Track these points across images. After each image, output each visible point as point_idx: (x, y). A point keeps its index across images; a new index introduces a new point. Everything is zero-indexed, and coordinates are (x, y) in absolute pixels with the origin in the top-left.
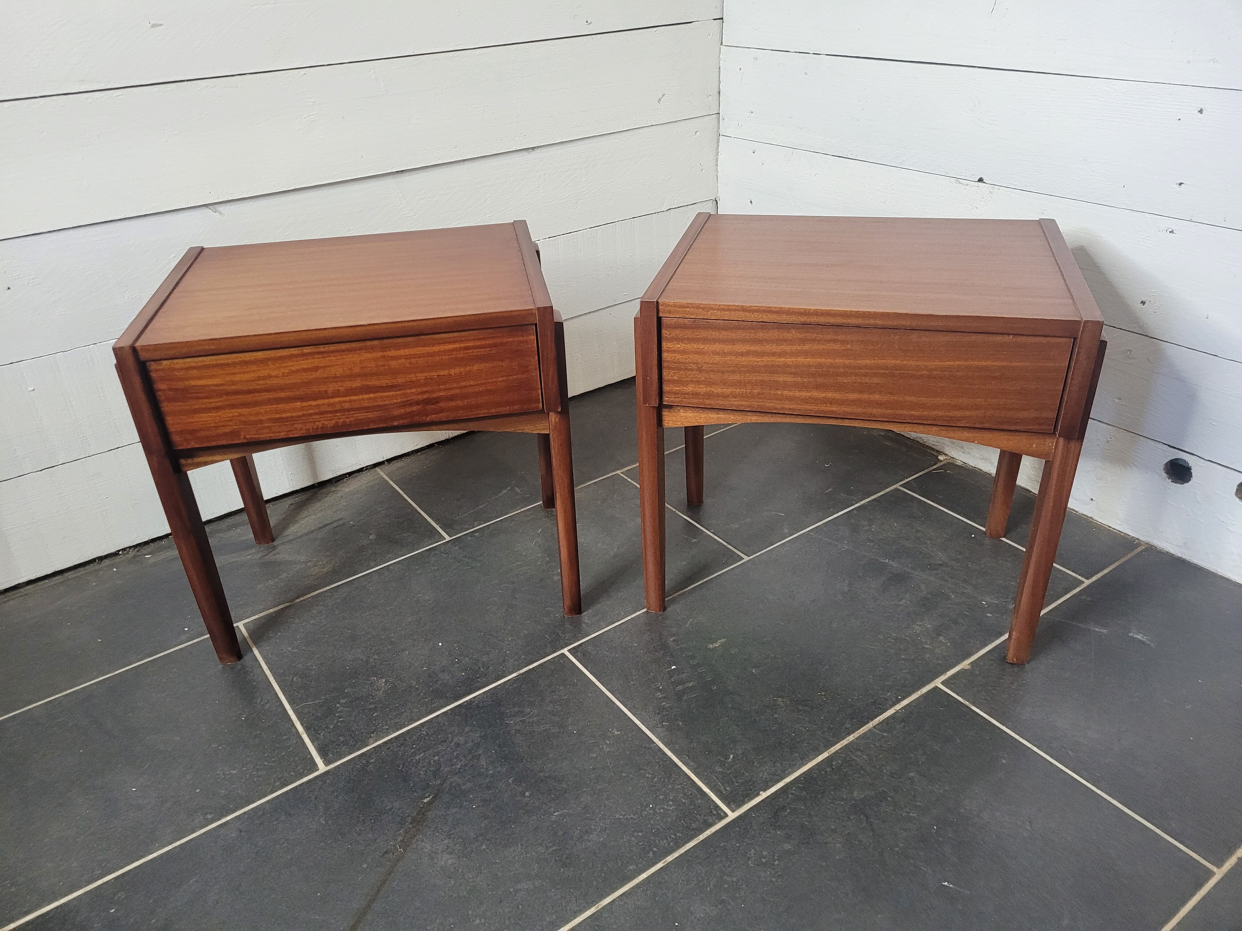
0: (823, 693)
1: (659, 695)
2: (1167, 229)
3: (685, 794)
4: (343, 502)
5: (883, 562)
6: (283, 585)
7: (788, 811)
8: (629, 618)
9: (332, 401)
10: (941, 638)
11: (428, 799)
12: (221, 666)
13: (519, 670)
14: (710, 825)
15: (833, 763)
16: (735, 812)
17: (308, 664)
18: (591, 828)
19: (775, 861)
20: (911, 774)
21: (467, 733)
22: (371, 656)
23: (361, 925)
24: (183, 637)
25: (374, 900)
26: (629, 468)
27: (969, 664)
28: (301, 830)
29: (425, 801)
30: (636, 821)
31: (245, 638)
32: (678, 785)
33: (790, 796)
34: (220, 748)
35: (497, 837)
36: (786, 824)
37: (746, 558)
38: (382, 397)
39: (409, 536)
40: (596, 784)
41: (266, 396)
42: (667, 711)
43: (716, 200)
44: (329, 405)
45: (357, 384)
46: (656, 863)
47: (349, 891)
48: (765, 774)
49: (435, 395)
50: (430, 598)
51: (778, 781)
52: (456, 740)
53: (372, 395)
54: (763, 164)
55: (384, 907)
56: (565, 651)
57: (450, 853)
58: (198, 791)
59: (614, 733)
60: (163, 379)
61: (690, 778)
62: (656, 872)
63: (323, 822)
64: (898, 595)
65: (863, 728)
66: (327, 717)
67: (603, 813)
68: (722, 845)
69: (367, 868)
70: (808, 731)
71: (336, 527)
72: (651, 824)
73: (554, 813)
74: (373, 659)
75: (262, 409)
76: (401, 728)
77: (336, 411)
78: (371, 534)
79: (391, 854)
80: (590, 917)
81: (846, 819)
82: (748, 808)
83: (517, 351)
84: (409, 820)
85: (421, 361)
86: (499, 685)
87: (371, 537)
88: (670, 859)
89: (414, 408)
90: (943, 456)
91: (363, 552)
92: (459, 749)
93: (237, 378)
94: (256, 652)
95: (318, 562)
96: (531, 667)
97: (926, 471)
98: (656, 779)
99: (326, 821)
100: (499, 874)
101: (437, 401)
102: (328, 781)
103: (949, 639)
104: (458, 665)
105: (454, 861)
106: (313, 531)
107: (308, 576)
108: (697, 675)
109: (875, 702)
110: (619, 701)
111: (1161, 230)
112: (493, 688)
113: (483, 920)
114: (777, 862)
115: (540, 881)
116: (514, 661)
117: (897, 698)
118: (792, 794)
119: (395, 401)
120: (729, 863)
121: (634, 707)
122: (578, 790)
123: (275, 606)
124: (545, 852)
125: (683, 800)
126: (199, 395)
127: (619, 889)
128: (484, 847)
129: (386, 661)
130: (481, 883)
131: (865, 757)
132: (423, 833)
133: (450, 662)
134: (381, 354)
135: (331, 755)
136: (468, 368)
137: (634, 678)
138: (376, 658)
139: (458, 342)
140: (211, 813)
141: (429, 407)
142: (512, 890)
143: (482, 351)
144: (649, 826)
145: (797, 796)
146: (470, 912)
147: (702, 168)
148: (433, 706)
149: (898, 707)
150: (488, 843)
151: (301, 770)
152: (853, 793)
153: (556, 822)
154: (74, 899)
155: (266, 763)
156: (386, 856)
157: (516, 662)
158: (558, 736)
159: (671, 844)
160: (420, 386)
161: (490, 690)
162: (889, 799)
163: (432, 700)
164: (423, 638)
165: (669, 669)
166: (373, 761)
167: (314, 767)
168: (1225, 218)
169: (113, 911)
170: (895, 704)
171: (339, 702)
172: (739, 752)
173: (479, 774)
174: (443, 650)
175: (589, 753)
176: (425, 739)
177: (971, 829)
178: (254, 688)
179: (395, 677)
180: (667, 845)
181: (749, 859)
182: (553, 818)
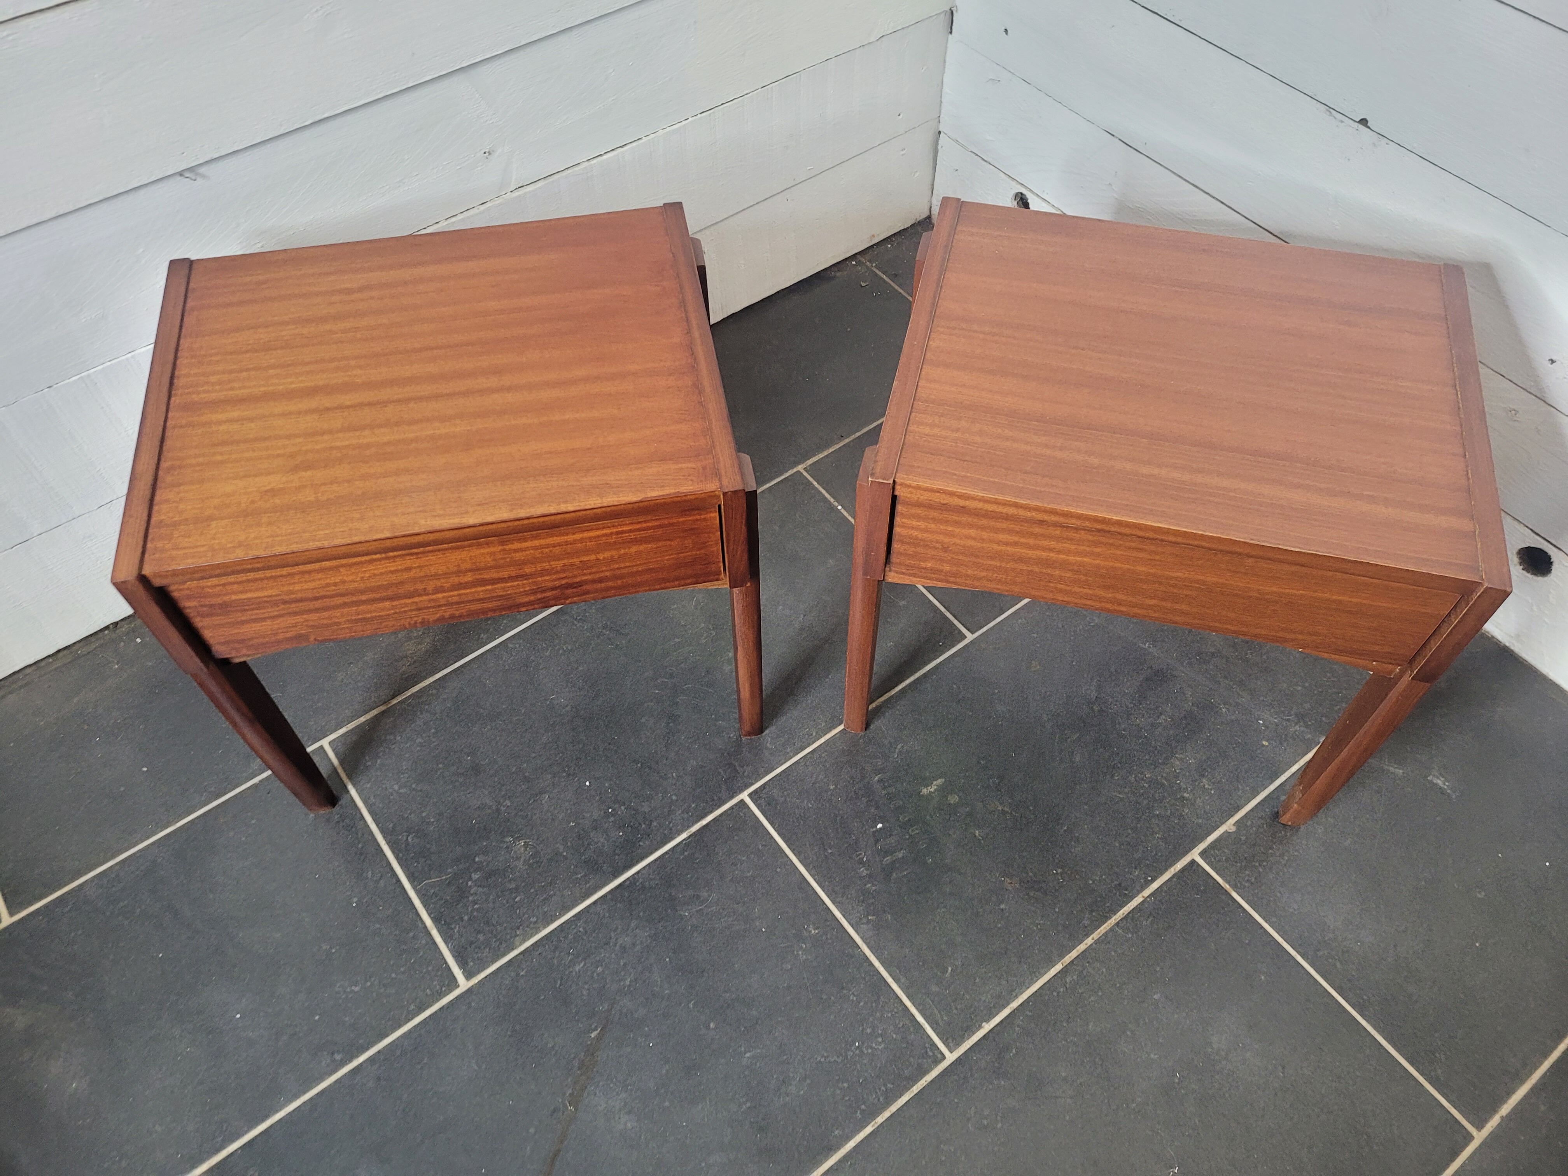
0: (1059, 871)
1: (863, 871)
3: (896, 1026)
5: (1142, 649)
6: (370, 675)
7: (1014, 1051)
8: (822, 740)
9: (434, 597)
10: (1204, 781)
11: (596, 1033)
12: (312, 815)
13: (689, 827)
14: (927, 1071)
15: (1068, 981)
16: (954, 1053)
17: (424, 814)
18: (789, 1076)
19: (998, 1123)
20: (1156, 997)
21: (633, 930)
22: (502, 801)
26: (813, 460)
27: (1234, 825)
28: (451, 1078)
29: (593, 1035)
30: (841, 1065)
31: (335, 769)
32: (888, 1011)
33: (1017, 1029)
34: (333, 951)
35: (681, 1089)
36: (1011, 1070)
37: (970, 637)
38: (503, 588)
40: (792, 1011)
41: (339, 601)
42: (874, 897)
44: (430, 601)
45: (469, 578)
46: (865, 1124)
47: (518, 1166)
48: (989, 996)
49: (578, 580)
50: (567, 702)
51: (1004, 1007)
52: (620, 941)
53: (490, 587)
56: (744, 796)
57: (629, 1113)
58: (317, 1017)
59: (811, 931)
60: (189, 598)
61: (901, 1001)
62: (865, 1136)
63: (476, 1066)
64: (1157, 707)
65: (1104, 926)
66: (458, 902)
67: (802, 1054)
68: (938, 1100)
69: (535, 1133)
70: (1040, 930)
72: (858, 1071)
73: (745, 1054)
74: (504, 807)
75: (337, 613)
76: (553, 921)
77: (440, 606)
79: (561, 1113)
81: (1078, 1062)
82: (968, 1046)
83: (692, 529)
84: (576, 1063)
85: (557, 550)
86: (666, 853)
88: (880, 1120)
89: (548, 594)
92: (625, 955)
93: (297, 587)
94: (353, 792)
96: (704, 822)
98: (862, 1004)
99: (479, 1065)
100: (689, 1139)
101: (580, 584)
102: (473, 1003)
103: (1213, 783)
104: (612, 819)
105: (635, 1123)
107: (402, 658)
108: (908, 839)
109: (1120, 884)
110: (814, 881)
112: (659, 858)
114: (1000, 1125)
115: (734, 1153)
116: (683, 812)
117: (1146, 878)
119: (522, 590)
120: (946, 1126)
121: (832, 893)
122: (771, 1020)
123: (366, 712)
124: (738, 1111)
125: (894, 1034)
126: (246, 607)
128: (667, 1103)
129: (521, 810)
130: (668, 1155)
131: (1104, 970)
132: (595, 1083)
133: (602, 813)
134: (500, 548)
135: (472, 964)
136: (622, 551)
137: (832, 843)
138: (509, 804)
139: (609, 527)
140: (339, 1052)
141: (569, 591)
143: (643, 534)
144: (855, 1073)
145: (1023, 1029)
148: (588, 885)
149: (1147, 892)
150: (671, 1097)
151: (438, 986)
152: (1087, 1025)
153: (749, 1067)
155: (394, 975)
156: (554, 1116)
157: (686, 816)
158: (744, 936)
159: (881, 1099)
160: (557, 572)
161: (656, 860)
162: (1128, 1033)
163: (585, 875)
164: (564, 771)
165: (874, 829)
166: (522, 973)
167: (453, 982)
170: (1143, 888)
171: (470, 879)
172: (959, 963)
173: (653, 995)
174: (593, 793)
175: (782, 963)
176: (583, 939)
177: (1217, 1077)
178: (361, 854)
179: (536, 837)
180: (876, 1100)
181: (968, 1120)
182: (744, 1062)
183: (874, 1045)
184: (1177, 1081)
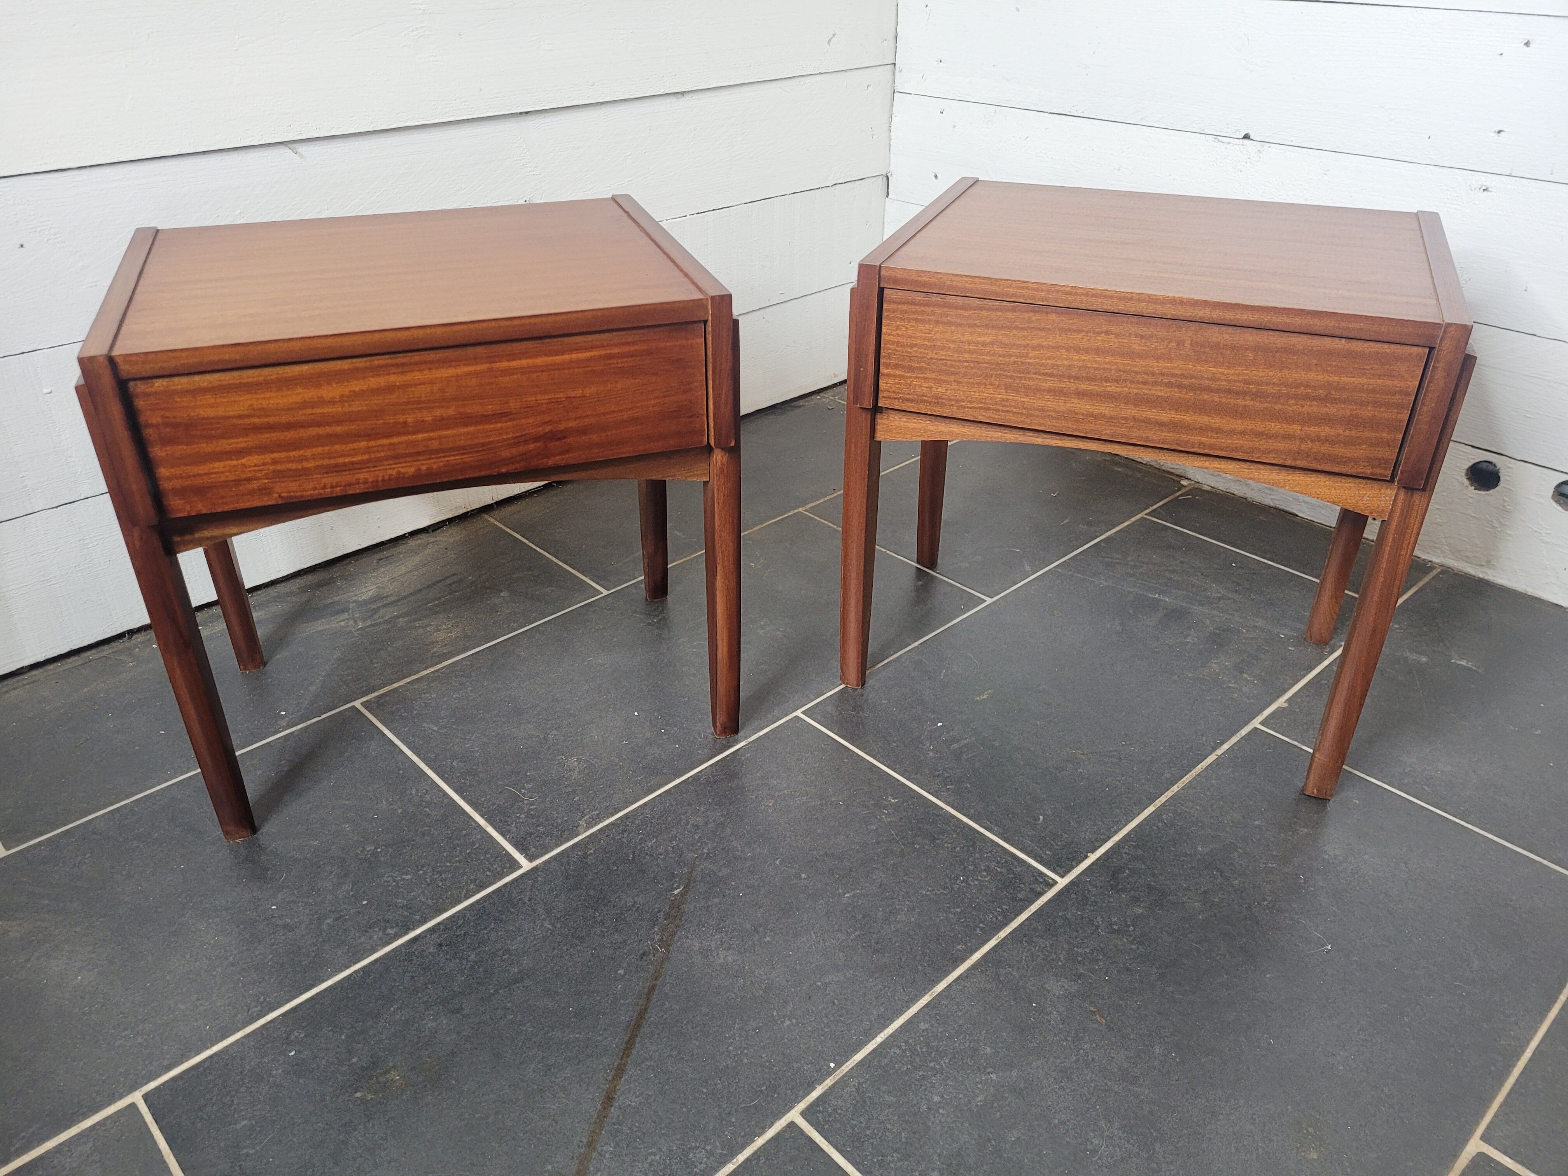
0: (1128, 742)
1: (932, 756)
2: (1479, 187)
3: (998, 862)
4: (451, 554)
5: (1152, 598)
10: (1245, 675)
11: (679, 890)
14: (1040, 894)
15: (1164, 817)
16: (1065, 878)
17: (467, 746)
18: (896, 908)
19: (1129, 926)
21: (703, 812)
22: (548, 731)
23: (638, 1039)
24: (283, 723)
25: (646, 1009)
26: (813, 504)
27: (1285, 702)
28: (522, 938)
29: (676, 892)
30: (948, 896)
32: (987, 853)
33: (1124, 856)
34: (379, 850)
35: (781, 926)
36: (1129, 886)
37: (989, 601)
39: (552, 591)
40: (886, 860)
42: (948, 774)
43: (887, 177)
46: (989, 940)
47: (609, 1002)
48: (1088, 834)
50: (605, 662)
51: (1105, 841)
52: (692, 821)
54: (954, 127)
55: (662, 1016)
56: (799, 713)
57: (728, 949)
58: (365, 902)
59: (890, 801)
61: (997, 843)
62: (991, 949)
63: (550, 927)
64: (1182, 633)
65: (1186, 777)
67: (905, 890)
68: (1061, 914)
69: (625, 973)
70: (1124, 784)
71: (450, 584)
72: (968, 898)
73: (844, 894)
74: (551, 735)
76: (616, 813)
78: (502, 591)
79: (651, 956)
80: (926, 1006)
81: (1197, 875)
82: (1079, 872)
84: (662, 915)
86: (728, 756)
87: (502, 594)
88: (1003, 934)
90: (1186, 480)
91: (497, 611)
92: (699, 831)
94: (390, 735)
95: (440, 625)
96: (761, 733)
97: (1171, 497)
98: (958, 849)
99: (553, 925)
100: (798, 967)
102: (540, 879)
103: (1254, 676)
104: (666, 737)
105: (735, 958)
106: (420, 591)
107: (432, 643)
108: (972, 730)
109: (1192, 748)
110: (884, 765)
111: (1473, 189)
112: (721, 761)
113: (794, 1021)
114: (1131, 928)
115: (851, 972)
117: (1214, 742)
118: (1125, 853)
120: (1075, 933)
121: (906, 771)
122: (866, 867)
124: (847, 939)
125: (999, 869)
127: (951, 972)
128: (768, 939)
129: (570, 737)
130: (778, 979)
131: (1198, 808)
132: (685, 929)
133: (655, 733)
135: (534, 849)
137: (895, 739)
138: (556, 734)
140: (392, 928)
142: (819, 984)
144: (967, 900)
145: (1132, 855)
146: (775, 1013)
147: (873, 133)
148: (651, 784)
149: (1219, 752)
150: (772, 934)
151: (498, 869)
152: (1196, 848)
153: (850, 904)
154: (232, 1044)
155: (448, 864)
156: (645, 958)
158: (821, 809)
159: (999, 918)
161: (718, 762)
162: (1240, 850)
163: (645, 777)
164: (610, 707)
165: (936, 727)
166: (592, 851)
167: (514, 865)
168: (1552, 171)
169: (293, 1053)
170: (1214, 749)
171: (524, 788)
172: (1050, 812)
173: (735, 858)
174: (642, 720)
175: (867, 825)
176: (651, 823)
177: (1342, 875)
178: (403, 778)
179: (588, 754)
180: (994, 919)
181: (1097, 927)
182: (845, 900)
183: (979, 878)
184: (1303, 881)
